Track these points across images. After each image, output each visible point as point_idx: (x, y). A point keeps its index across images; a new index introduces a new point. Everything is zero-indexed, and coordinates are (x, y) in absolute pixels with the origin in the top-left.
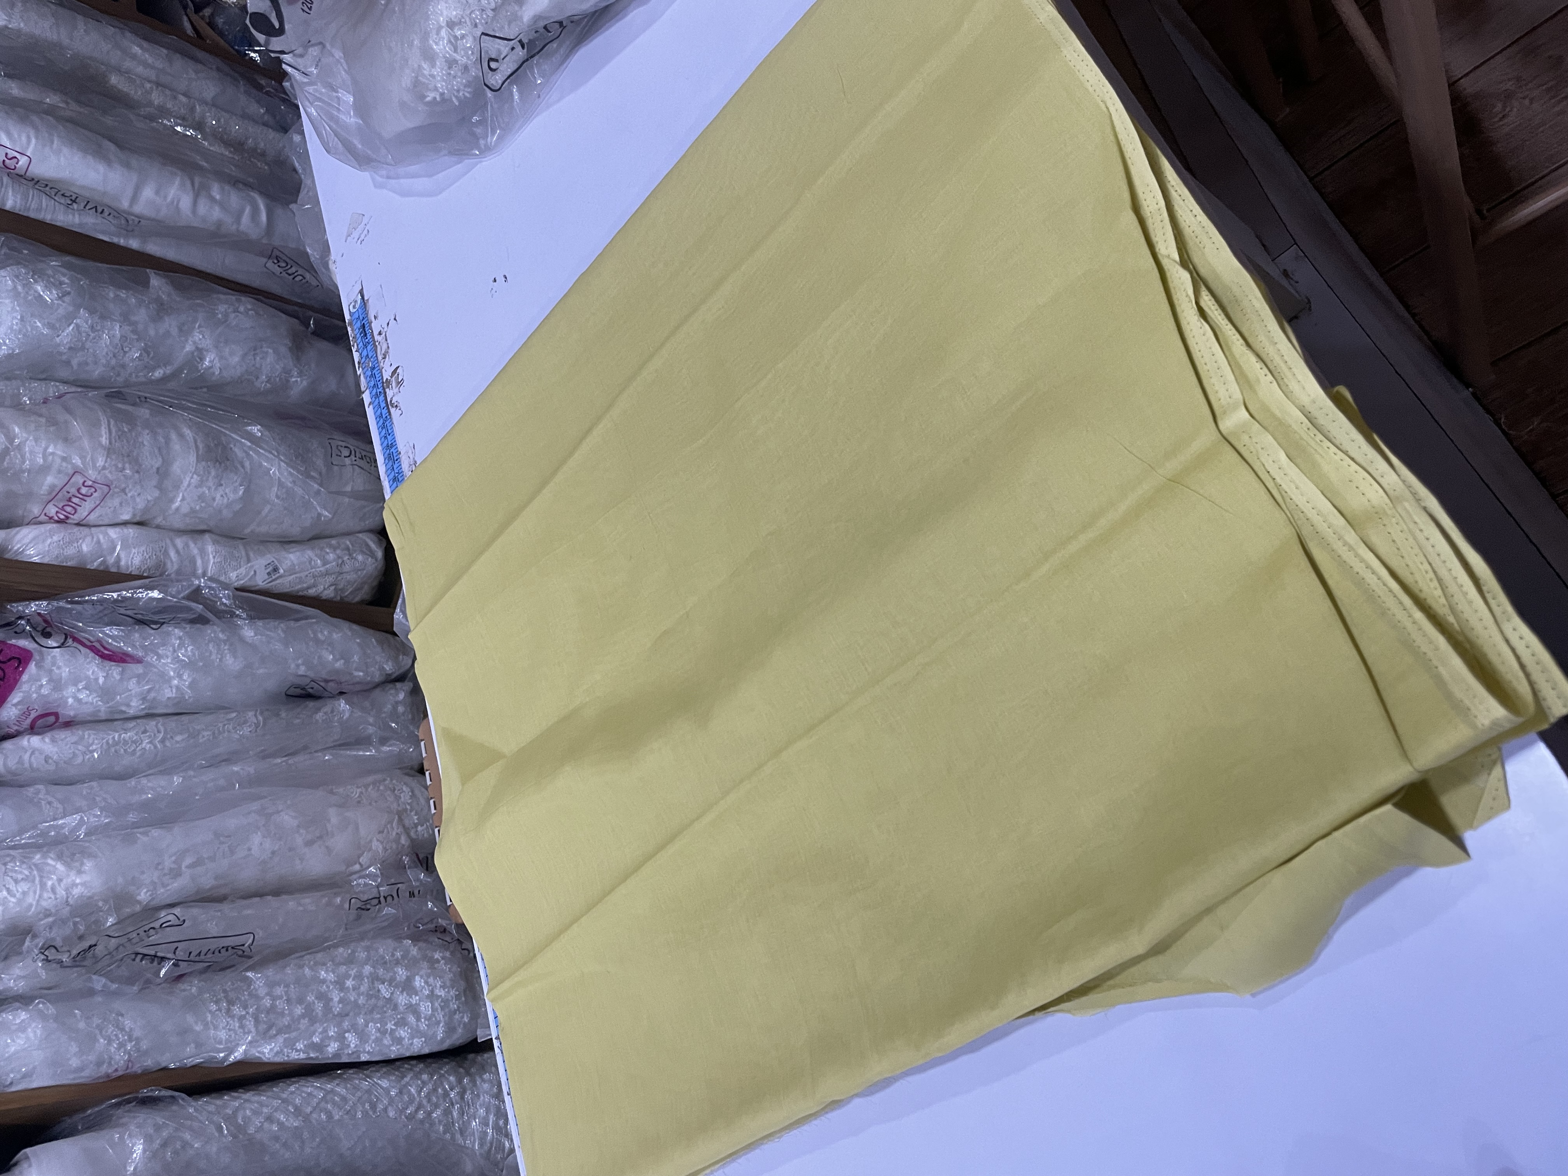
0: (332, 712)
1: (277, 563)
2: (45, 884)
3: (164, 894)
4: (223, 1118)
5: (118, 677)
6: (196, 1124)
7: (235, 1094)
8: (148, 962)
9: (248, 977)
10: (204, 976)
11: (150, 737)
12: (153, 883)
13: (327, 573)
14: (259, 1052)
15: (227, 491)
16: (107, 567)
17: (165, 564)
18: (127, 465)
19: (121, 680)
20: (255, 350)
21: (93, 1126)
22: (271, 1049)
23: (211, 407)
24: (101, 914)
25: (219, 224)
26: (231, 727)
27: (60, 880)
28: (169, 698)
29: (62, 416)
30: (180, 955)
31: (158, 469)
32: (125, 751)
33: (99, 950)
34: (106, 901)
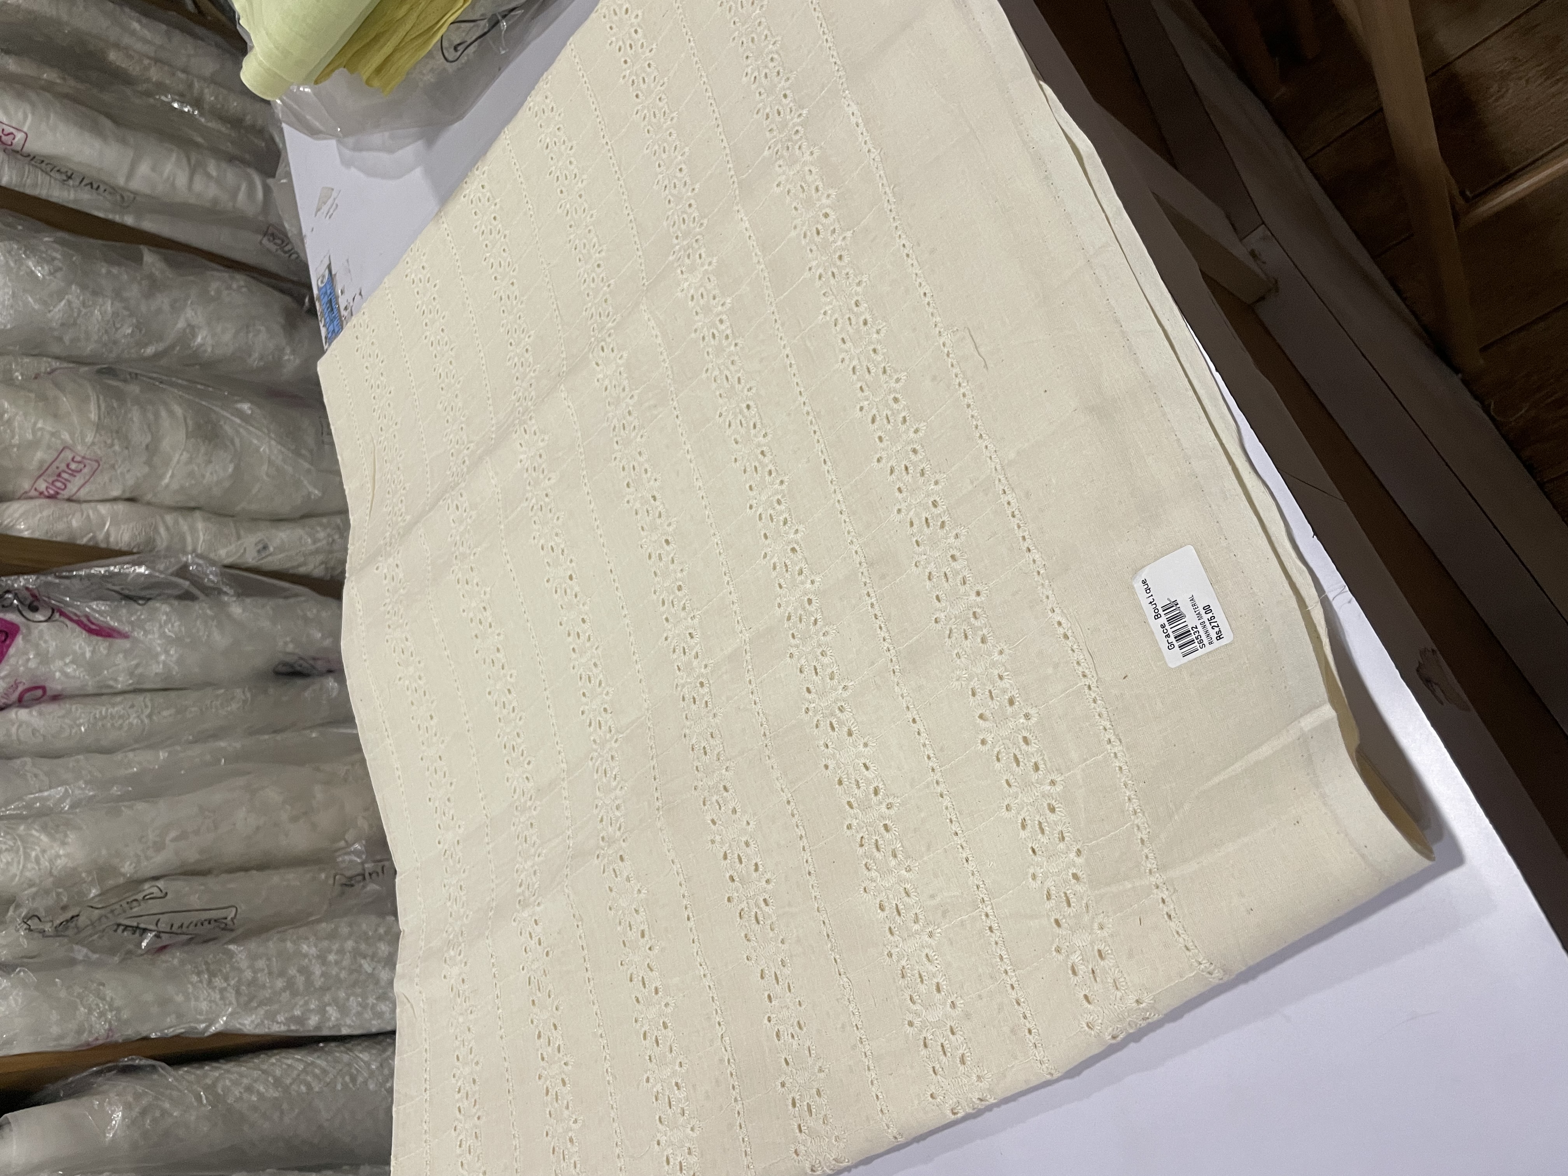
0: (321, 689)
1: (266, 540)
2: (30, 855)
3: (149, 867)
4: (202, 1088)
5: (105, 652)
6: (175, 1093)
7: (215, 1065)
8: (130, 933)
9: (230, 950)
10: (186, 948)
11: (137, 712)
12: (137, 856)
13: (317, 552)
14: (240, 1024)
15: (217, 467)
16: (97, 543)
17: (154, 540)
18: (116, 441)
19: (108, 655)
20: (248, 327)
21: (75, 1092)
22: (252, 1022)
23: (202, 384)
24: (84, 885)
25: (215, 201)
26: (218, 703)
27: (44, 851)
28: (156, 674)
29: (52, 392)
30: (162, 926)
31: (147, 446)
32: (113, 725)
33: (82, 921)
34: (89, 873)
